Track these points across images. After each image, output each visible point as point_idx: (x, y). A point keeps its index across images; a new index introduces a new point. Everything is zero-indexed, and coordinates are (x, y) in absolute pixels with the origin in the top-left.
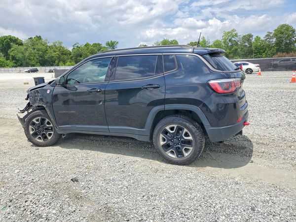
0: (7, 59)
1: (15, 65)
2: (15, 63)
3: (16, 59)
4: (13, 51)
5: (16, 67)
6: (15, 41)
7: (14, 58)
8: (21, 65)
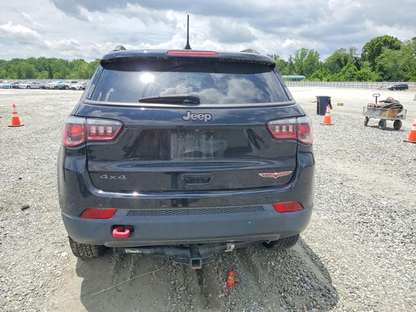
0: (373, 70)
1: (381, 77)
2: (382, 76)
3: (383, 71)
4: (382, 58)
5: (381, 81)
6: (391, 44)
7: (381, 68)
8: (389, 79)
